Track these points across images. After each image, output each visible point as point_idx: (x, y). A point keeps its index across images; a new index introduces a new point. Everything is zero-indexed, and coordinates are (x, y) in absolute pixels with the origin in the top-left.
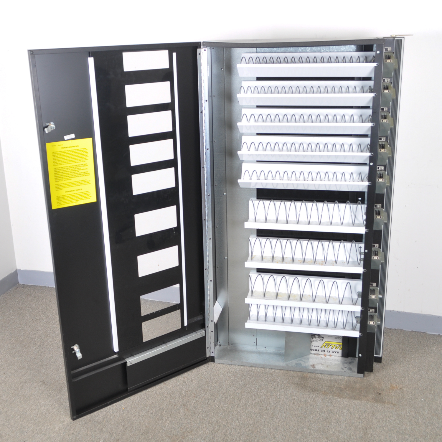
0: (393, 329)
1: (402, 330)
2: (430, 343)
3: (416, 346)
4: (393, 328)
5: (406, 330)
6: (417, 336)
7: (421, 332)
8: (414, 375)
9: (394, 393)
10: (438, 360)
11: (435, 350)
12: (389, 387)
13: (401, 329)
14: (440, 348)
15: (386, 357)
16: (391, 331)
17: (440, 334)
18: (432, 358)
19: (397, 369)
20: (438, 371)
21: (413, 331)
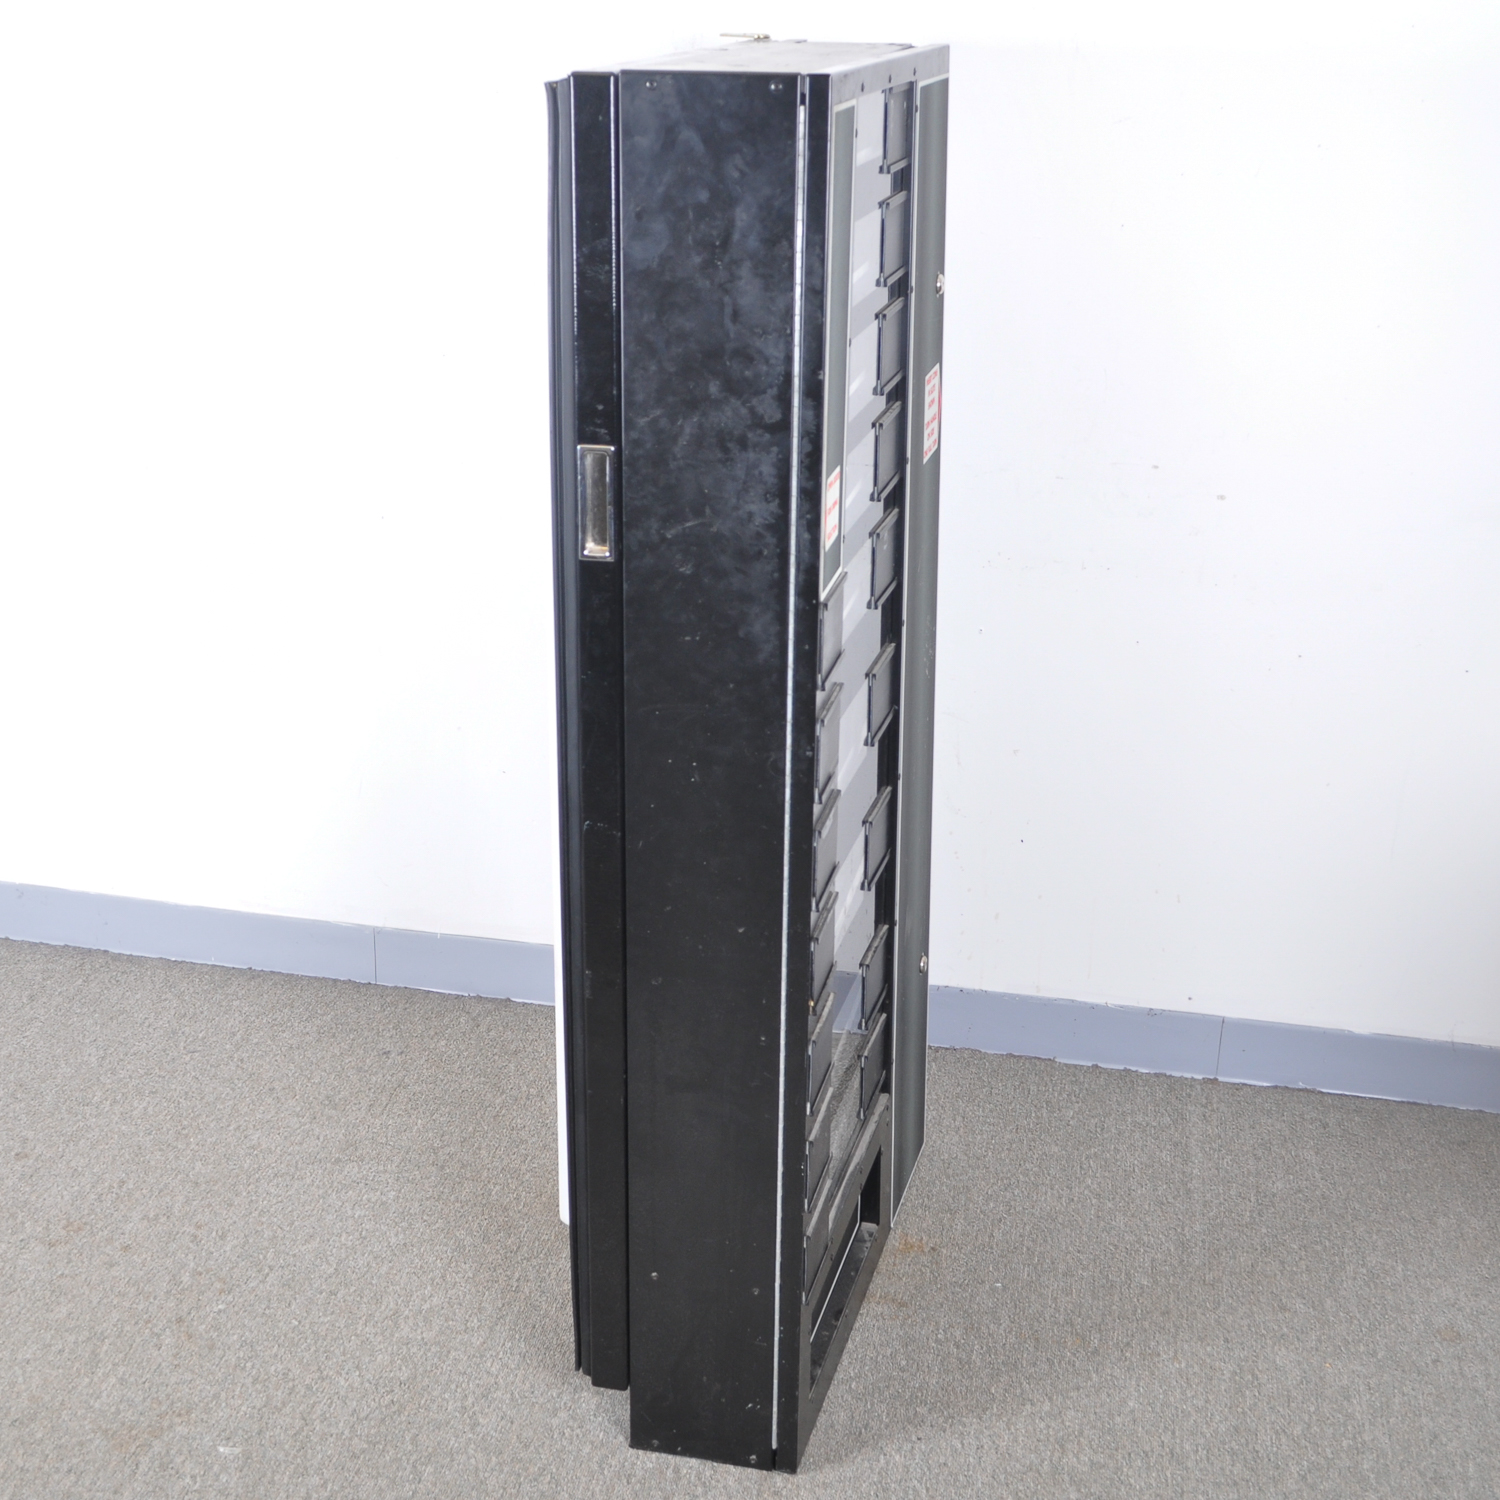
0: (947, 1049)
1: (974, 1051)
2: (1060, 1094)
3: (1013, 1105)
5: (988, 1052)
6: (1020, 1072)
7: (1039, 1058)
8: (988, 1205)
9: (909, 1265)
10: (1076, 1153)
11: (1073, 1118)
12: (897, 1244)
13: (972, 1050)
14: (1089, 1111)
16: (938, 1054)
17: (1100, 1065)
18: (1057, 1145)
19: (934, 1183)
20: (1067, 1187)
21: (1011, 1056)
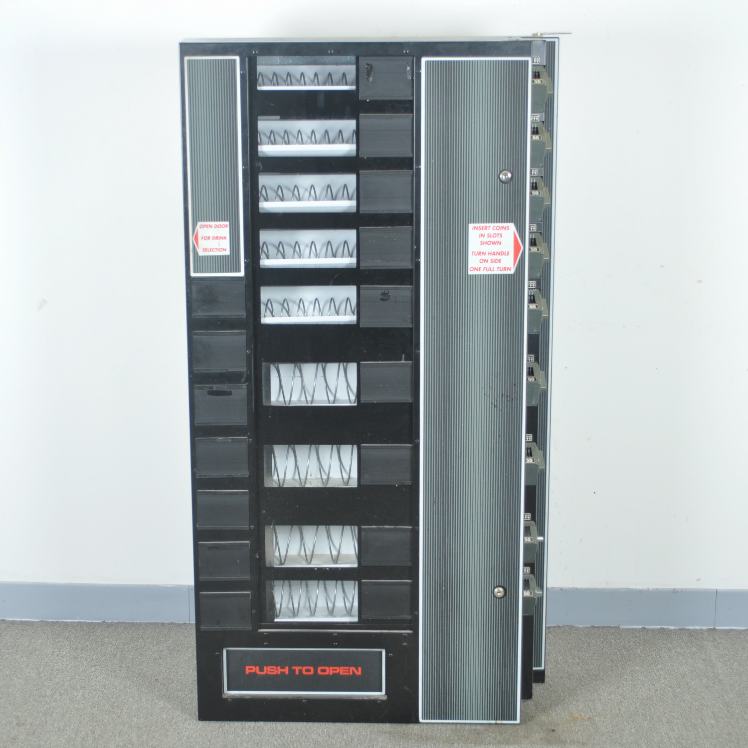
0: (554, 627)
1: (571, 627)
2: (629, 643)
3: (605, 650)
4: (555, 625)
5: (579, 626)
6: (602, 634)
7: (610, 627)
8: (611, 696)
9: (579, 726)
10: (650, 669)
11: (641, 653)
12: (568, 718)
13: (569, 626)
14: (649, 649)
15: (551, 673)
16: (551, 630)
17: (646, 627)
18: (637, 666)
19: (576, 690)
20: (652, 684)
21: (594, 627)
